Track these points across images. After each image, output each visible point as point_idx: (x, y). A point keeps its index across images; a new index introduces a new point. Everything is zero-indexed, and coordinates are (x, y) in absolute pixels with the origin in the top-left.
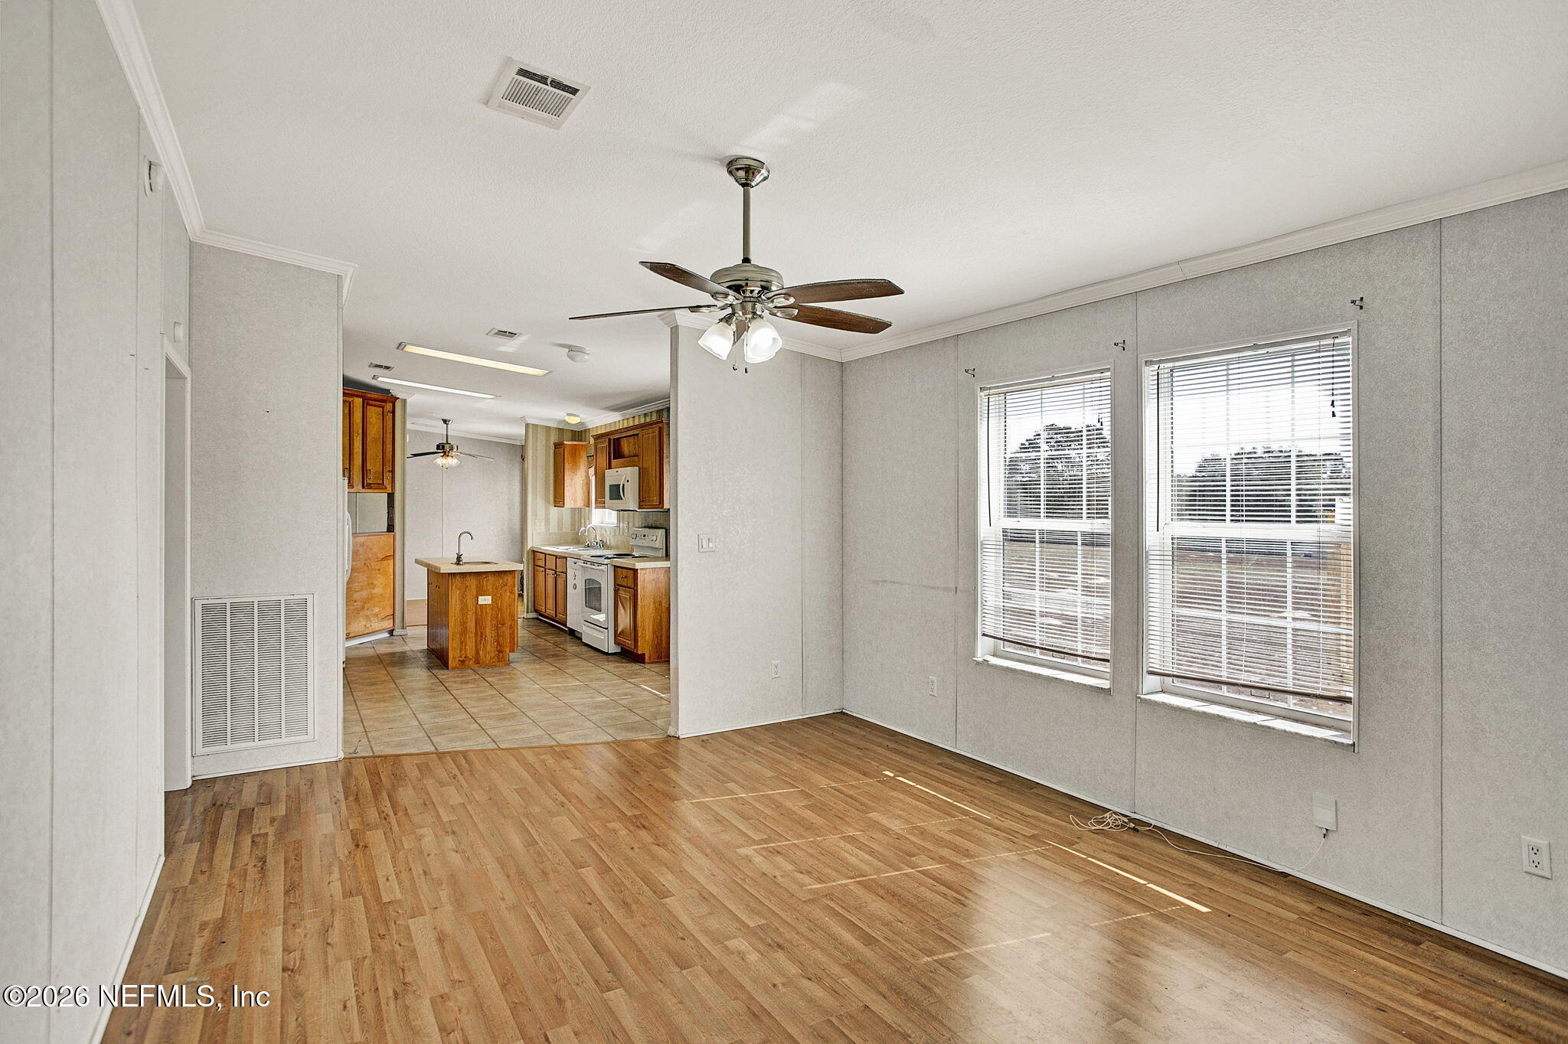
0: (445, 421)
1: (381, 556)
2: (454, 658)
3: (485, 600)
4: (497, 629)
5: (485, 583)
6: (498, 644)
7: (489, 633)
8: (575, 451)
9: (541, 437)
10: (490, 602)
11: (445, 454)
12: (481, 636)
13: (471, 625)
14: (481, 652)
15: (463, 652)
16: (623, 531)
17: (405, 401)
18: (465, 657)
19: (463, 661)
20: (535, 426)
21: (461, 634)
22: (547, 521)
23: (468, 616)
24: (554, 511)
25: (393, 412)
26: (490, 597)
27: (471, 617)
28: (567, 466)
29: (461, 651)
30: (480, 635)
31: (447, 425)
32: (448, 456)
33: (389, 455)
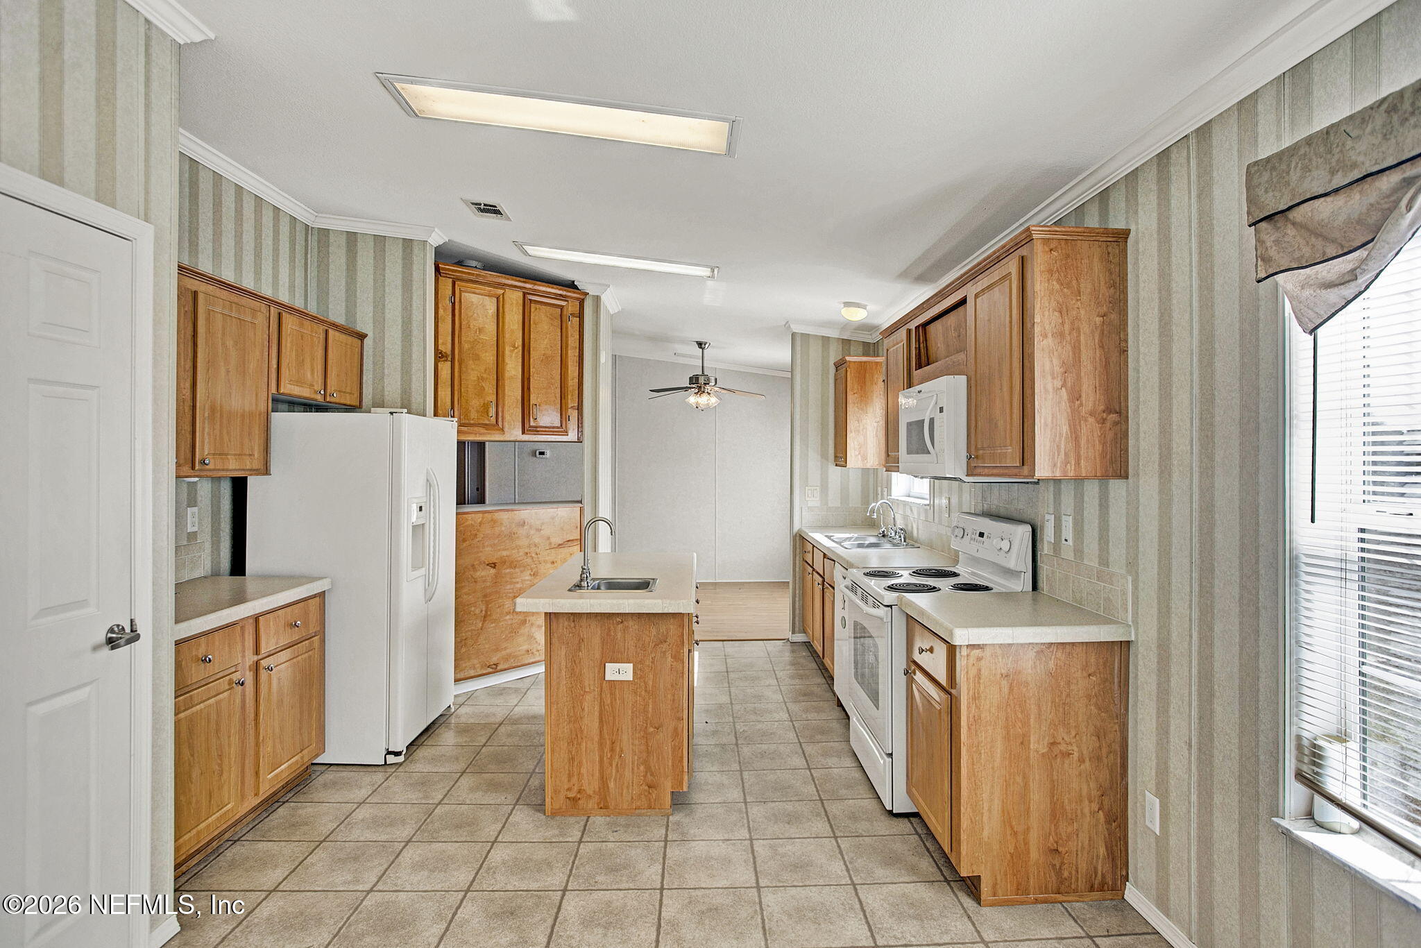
0: (700, 344)
1: (557, 540)
2: (556, 792)
3: (621, 672)
4: (646, 737)
5: (619, 635)
6: (648, 769)
7: (628, 742)
8: (864, 371)
9: (815, 351)
10: (629, 676)
11: (701, 391)
12: (612, 750)
13: (591, 723)
14: (612, 785)
15: (574, 779)
16: (940, 517)
17: (597, 299)
18: (579, 792)
19: (574, 800)
20: (806, 337)
21: (570, 743)
22: (824, 487)
23: (586, 705)
24: (835, 472)
25: (581, 316)
26: (631, 665)
27: (590, 706)
28: (851, 398)
29: (570, 776)
30: (609, 746)
31: (703, 349)
32: (704, 392)
33: (572, 383)
